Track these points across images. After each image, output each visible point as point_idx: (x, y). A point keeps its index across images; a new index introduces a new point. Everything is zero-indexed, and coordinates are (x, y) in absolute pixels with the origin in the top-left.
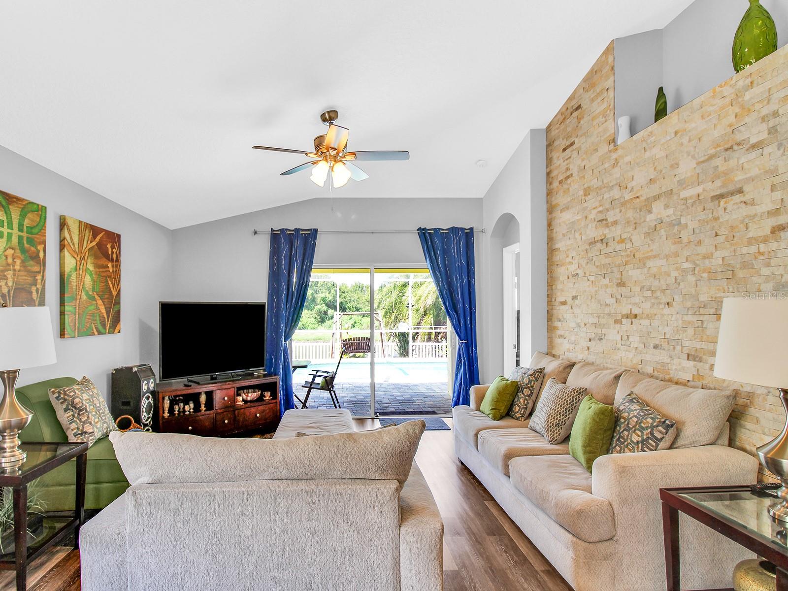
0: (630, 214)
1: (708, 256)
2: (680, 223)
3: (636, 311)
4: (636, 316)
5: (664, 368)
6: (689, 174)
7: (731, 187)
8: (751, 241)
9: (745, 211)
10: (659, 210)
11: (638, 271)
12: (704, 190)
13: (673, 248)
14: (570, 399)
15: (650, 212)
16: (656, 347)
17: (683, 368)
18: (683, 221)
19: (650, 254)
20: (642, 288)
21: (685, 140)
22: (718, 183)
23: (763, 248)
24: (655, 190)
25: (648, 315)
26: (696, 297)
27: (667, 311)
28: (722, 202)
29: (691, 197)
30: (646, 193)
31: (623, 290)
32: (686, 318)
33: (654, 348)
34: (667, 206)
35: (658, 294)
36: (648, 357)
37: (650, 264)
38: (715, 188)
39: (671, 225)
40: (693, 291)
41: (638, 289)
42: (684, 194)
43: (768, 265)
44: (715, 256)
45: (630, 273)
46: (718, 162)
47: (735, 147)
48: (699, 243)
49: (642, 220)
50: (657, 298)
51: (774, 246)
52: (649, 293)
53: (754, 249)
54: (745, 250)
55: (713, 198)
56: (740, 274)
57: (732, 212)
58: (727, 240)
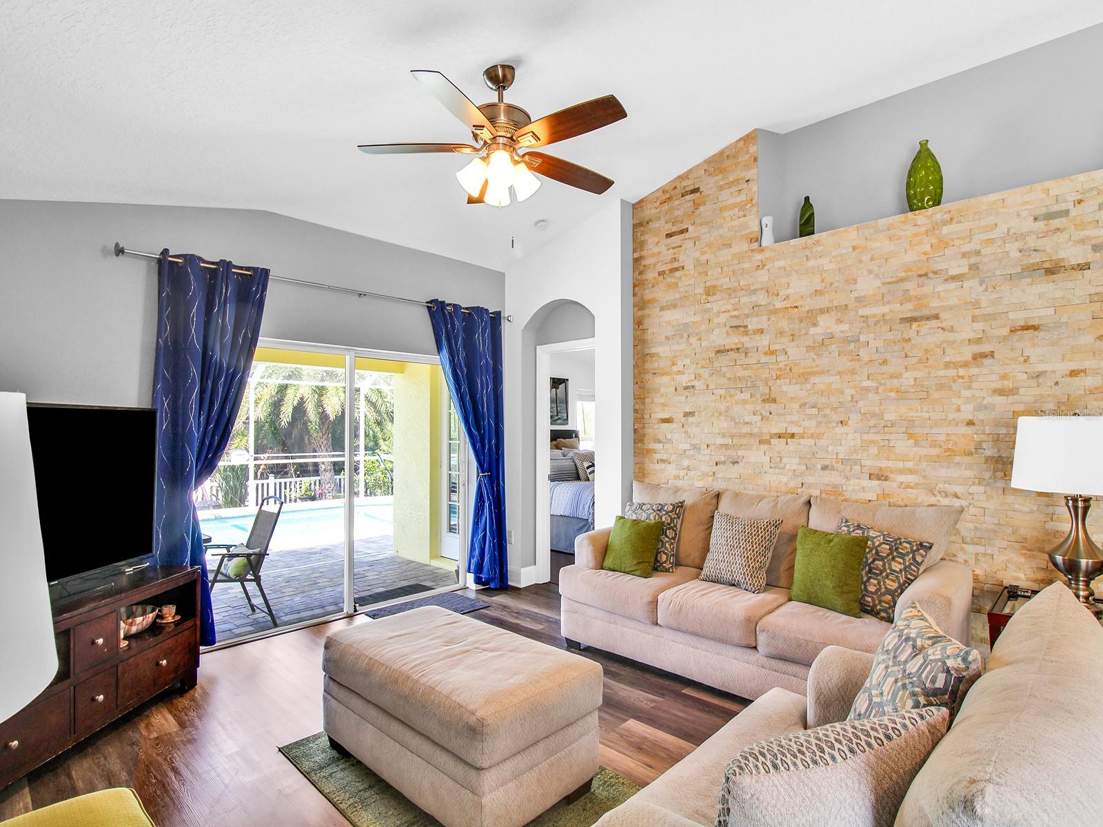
0: (784, 324)
1: (898, 376)
2: (859, 340)
3: (793, 429)
4: (792, 436)
5: (837, 490)
6: (871, 292)
7: (926, 313)
8: (947, 365)
9: (941, 337)
10: (826, 324)
11: (797, 387)
12: (891, 311)
13: (849, 365)
14: (768, 535)
15: (815, 325)
16: (824, 468)
17: (863, 488)
18: (863, 338)
19: (815, 369)
20: (803, 405)
21: (867, 257)
22: (909, 306)
23: (962, 372)
24: (819, 302)
25: (812, 434)
26: (880, 416)
27: (840, 430)
28: (916, 325)
29: (874, 316)
30: (808, 304)
31: (773, 407)
32: (866, 437)
33: (822, 469)
34: (840, 321)
35: (827, 411)
36: (810, 480)
37: (815, 380)
38: (907, 309)
39: (847, 341)
40: (877, 410)
41: (795, 406)
42: (862, 312)
43: (969, 388)
44: (905, 375)
45: (784, 388)
46: (909, 286)
47: (931, 275)
48: (885, 362)
49: (803, 333)
50: (825, 416)
51: (974, 371)
52: (814, 411)
53: (952, 372)
54: (941, 373)
55: (903, 320)
56: (936, 395)
57: (926, 335)
58: (920, 361)
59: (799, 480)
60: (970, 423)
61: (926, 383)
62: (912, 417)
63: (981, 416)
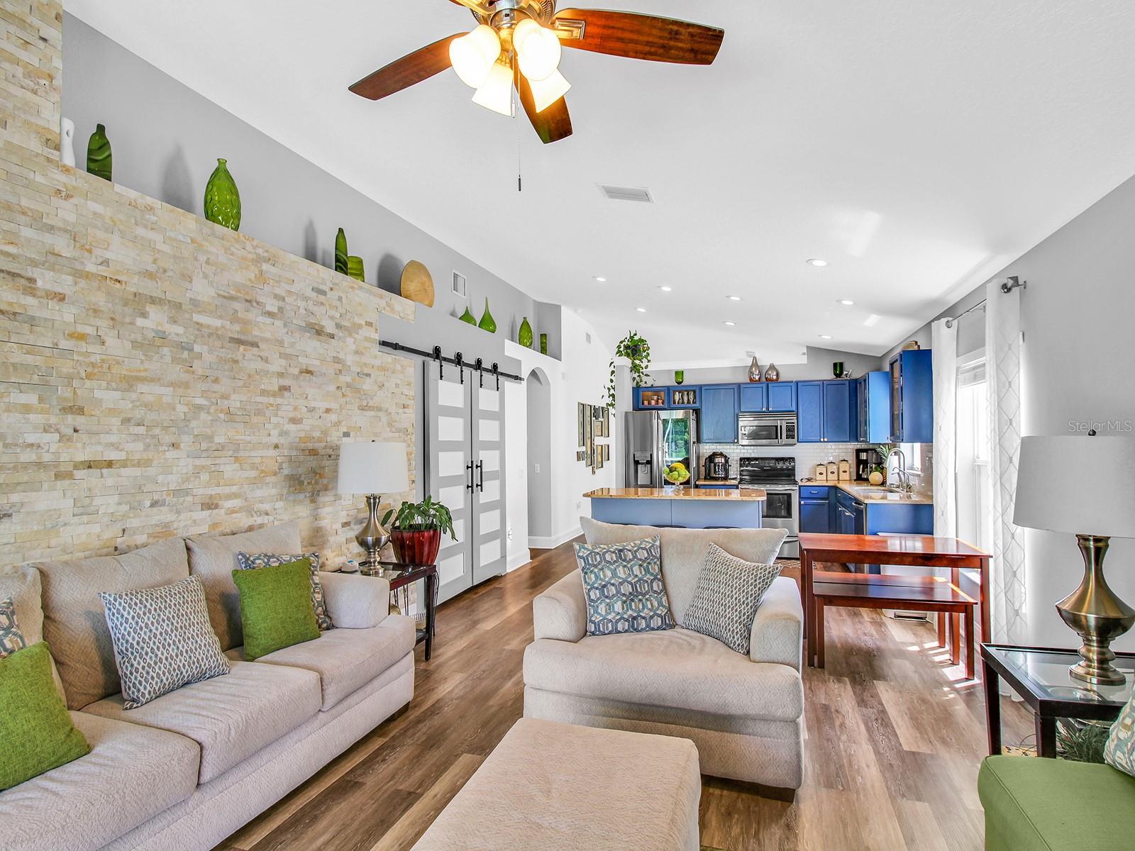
0: (100, 299)
1: (225, 397)
2: (193, 350)
3: (112, 455)
4: (110, 464)
5: (168, 529)
6: (205, 299)
7: (250, 339)
8: (264, 393)
9: (259, 365)
10: (156, 319)
11: (118, 394)
12: (223, 327)
13: (185, 377)
15: (144, 315)
16: (154, 504)
17: (195, 521)
18: (197, 348)
19: (143, 374)
20: (126, 421)
21: (203, 258)
22: (237, 327)
23: (271, 400)
24: (150, 288)
25: (139, 461)
26: (210, 438)
27: (171, 454)
28: (242, 348)
29: (208, 327)
30: (135, 284)
31: (80, 421)
32: (198, 462)
33: (152, 505)
34: (174, 321)
35: (157, 431)
36: (133, 523)
37: (141, 387)
38: (234, 330)
39: (182, 347)
40: (209, 431)
41: (116, 421)
42: (197, 318)
43: (276, 415)
44: (233, 397)
45: (98, 394)
46: (237, 305)
47: (254, 304)
48: (216, 381)
49: (127, 320)
50: (153, 437)
51: (279, 401)
52: (141, 430)
53: (264, 400)
54: (259, 399)
55: (233, 340)
56: (255, 419)
57: (249, 361)
58: (245, 386)
59: (119, 527)
60: (276, 447)
61: (249, 407)
62: (238, 440)
63: (282, 441)
